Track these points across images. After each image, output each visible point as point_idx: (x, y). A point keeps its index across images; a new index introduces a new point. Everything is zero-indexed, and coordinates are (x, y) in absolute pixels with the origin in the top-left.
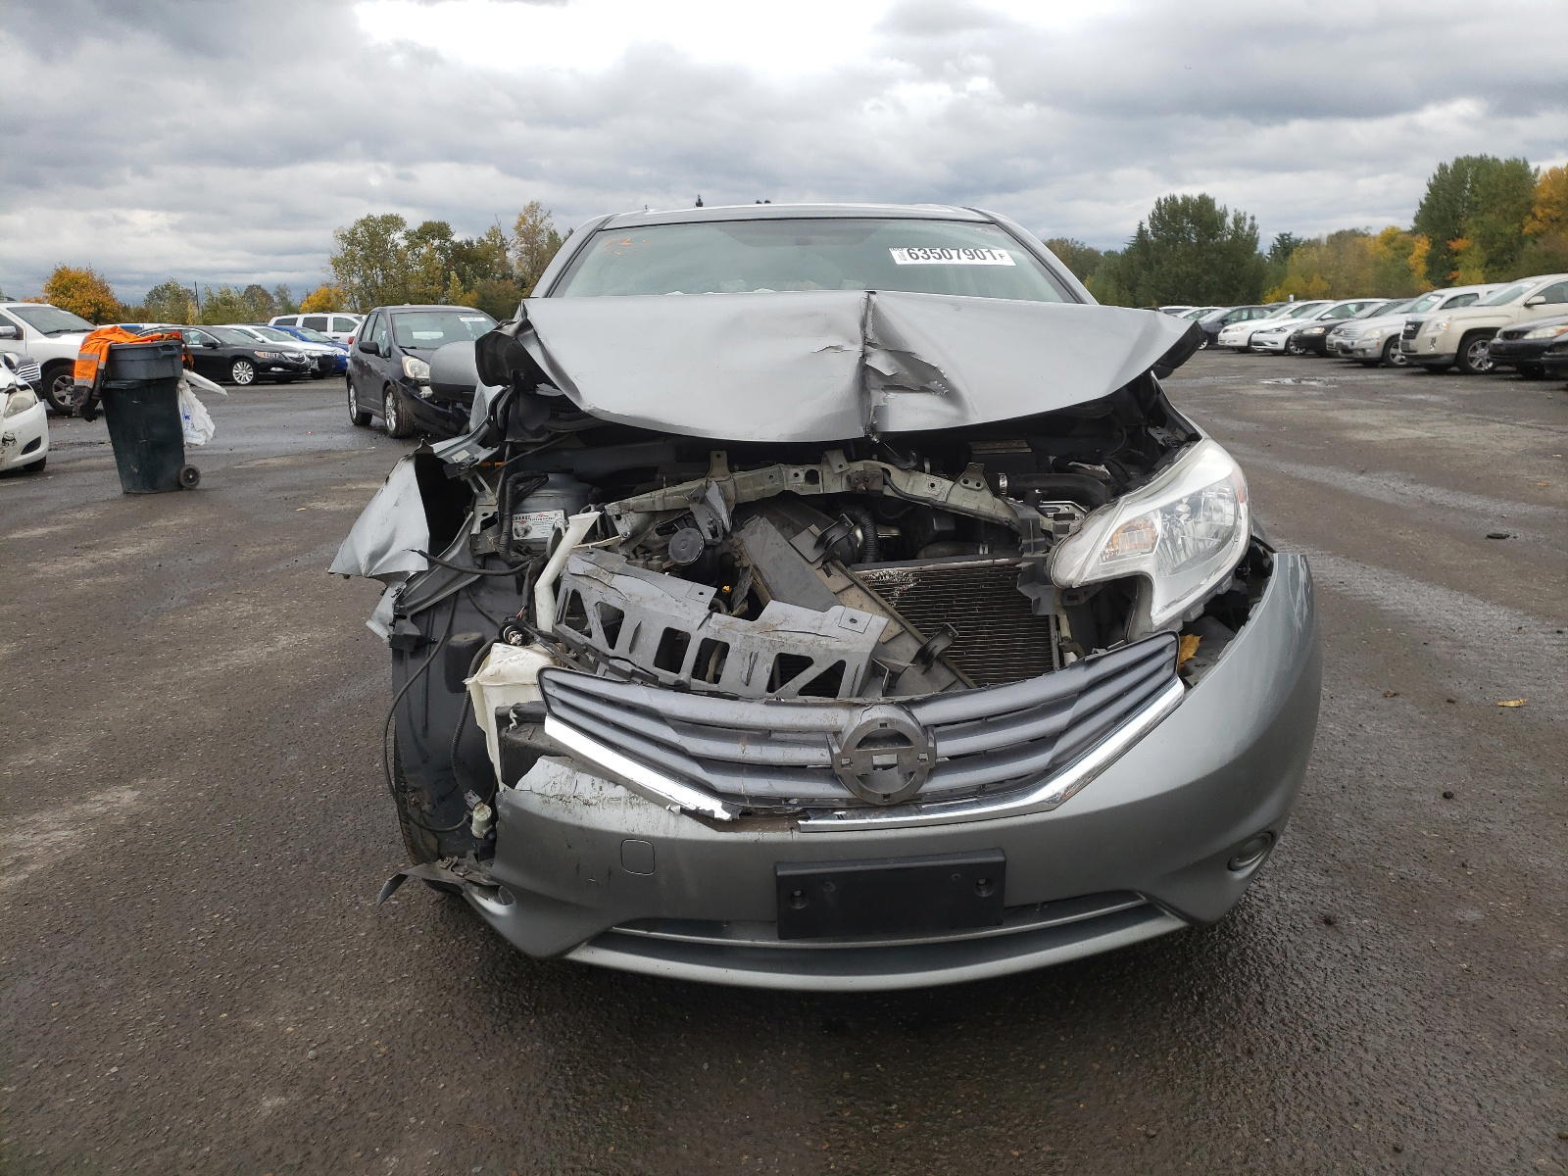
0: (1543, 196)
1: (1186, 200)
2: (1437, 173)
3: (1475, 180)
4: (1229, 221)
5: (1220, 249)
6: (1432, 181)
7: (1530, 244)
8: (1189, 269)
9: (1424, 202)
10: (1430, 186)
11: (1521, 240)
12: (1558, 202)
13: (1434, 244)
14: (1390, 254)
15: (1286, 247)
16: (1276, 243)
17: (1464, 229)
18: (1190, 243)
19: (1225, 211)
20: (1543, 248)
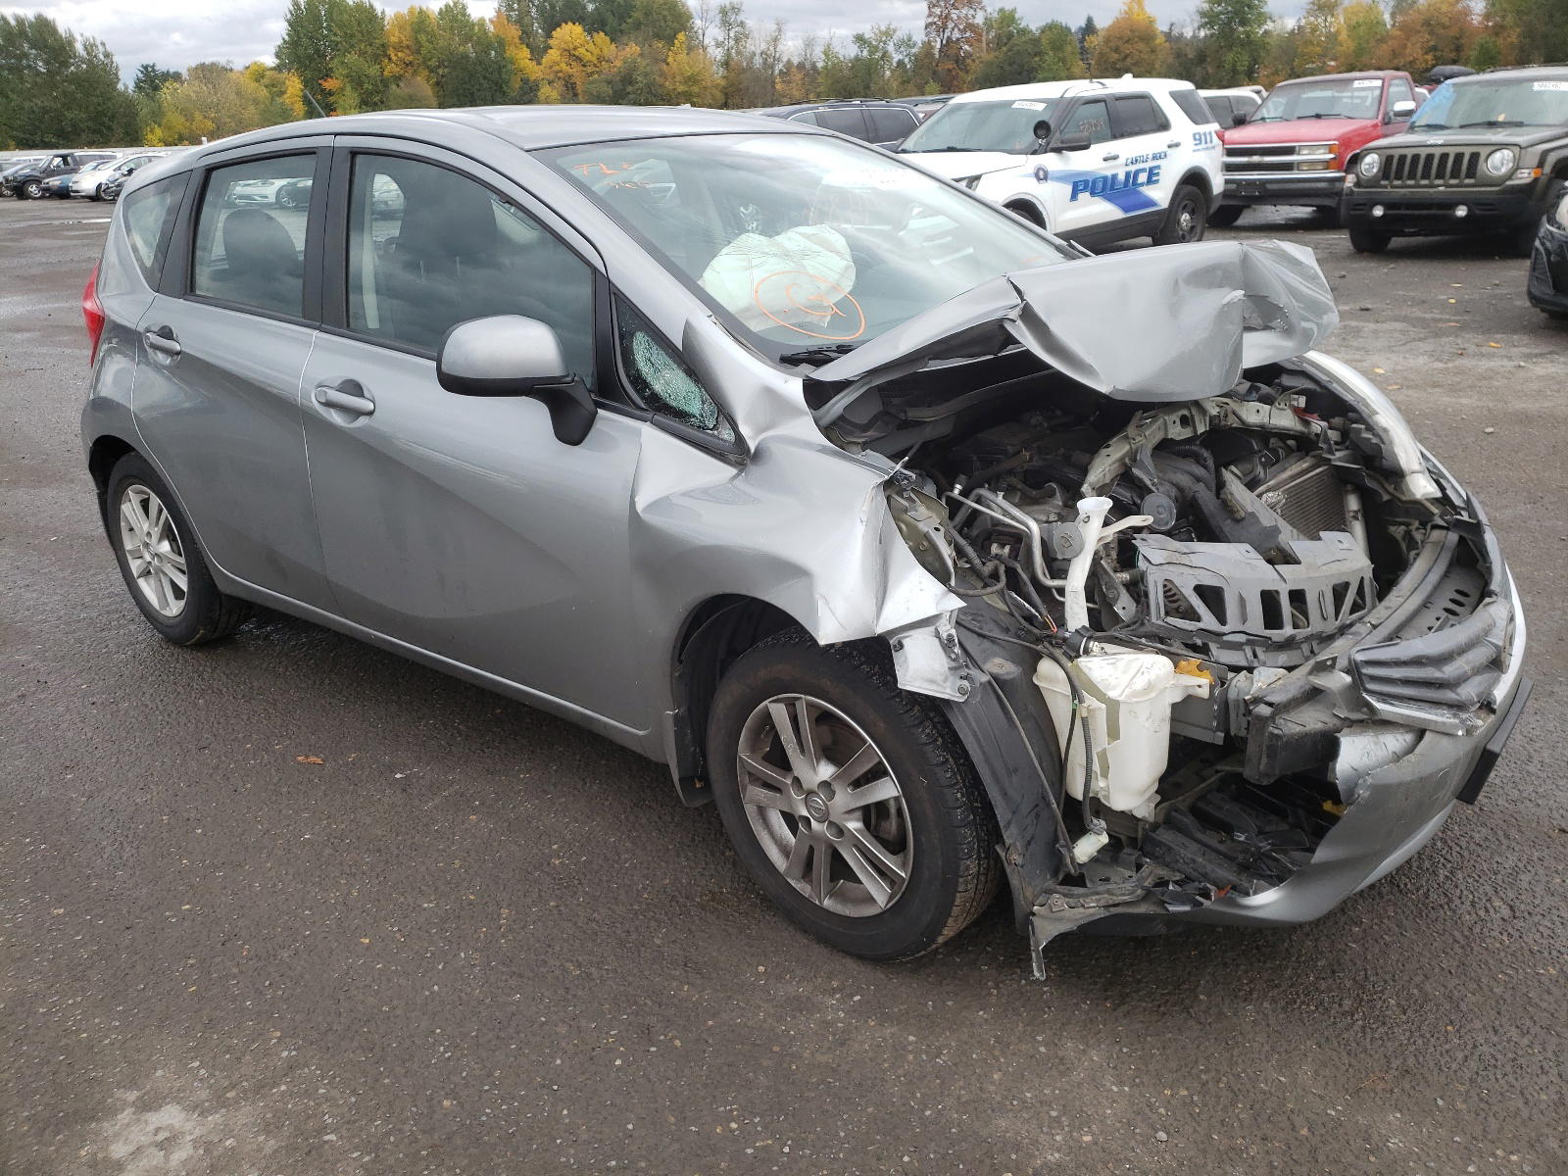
0: (393, 39)
1: (20, 21)
2: (292, 8)
3: (330, 19)
4: (79, 47)
5: (75, 79)
6: (289, 16)
7: (394, 87)
8: (47, 104)
9: (287, 38)
10: (288, 21)
11: (385, 83)
12: (408, 47)
13: (306, 83)
14: (264, 93)
15: (152, 80)
16: (140, 75)
17: (331, 69)
18: (39, 73)
19: (71, 35)
20: (406, 90)
